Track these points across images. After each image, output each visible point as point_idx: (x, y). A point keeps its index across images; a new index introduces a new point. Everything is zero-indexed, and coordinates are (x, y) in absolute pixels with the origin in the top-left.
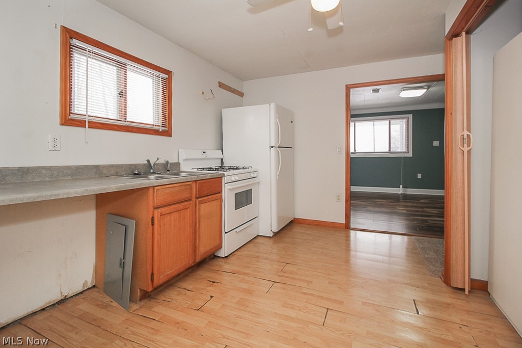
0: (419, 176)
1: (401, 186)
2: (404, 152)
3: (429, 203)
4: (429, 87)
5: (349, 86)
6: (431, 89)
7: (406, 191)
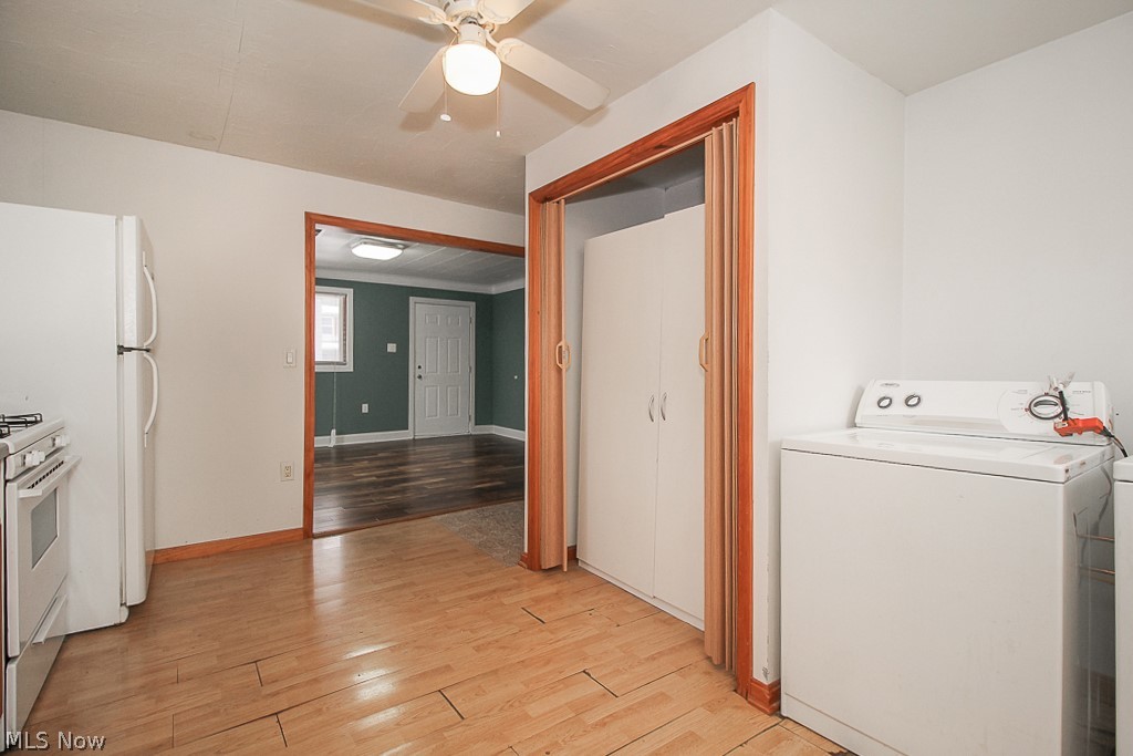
0: (365, 408)
1: (334, 431)
2: (338, 363)
3: (391, 458)
4: (406, 247)
5: (313, 217)
6: (407, 251)
7: (342, 440)
